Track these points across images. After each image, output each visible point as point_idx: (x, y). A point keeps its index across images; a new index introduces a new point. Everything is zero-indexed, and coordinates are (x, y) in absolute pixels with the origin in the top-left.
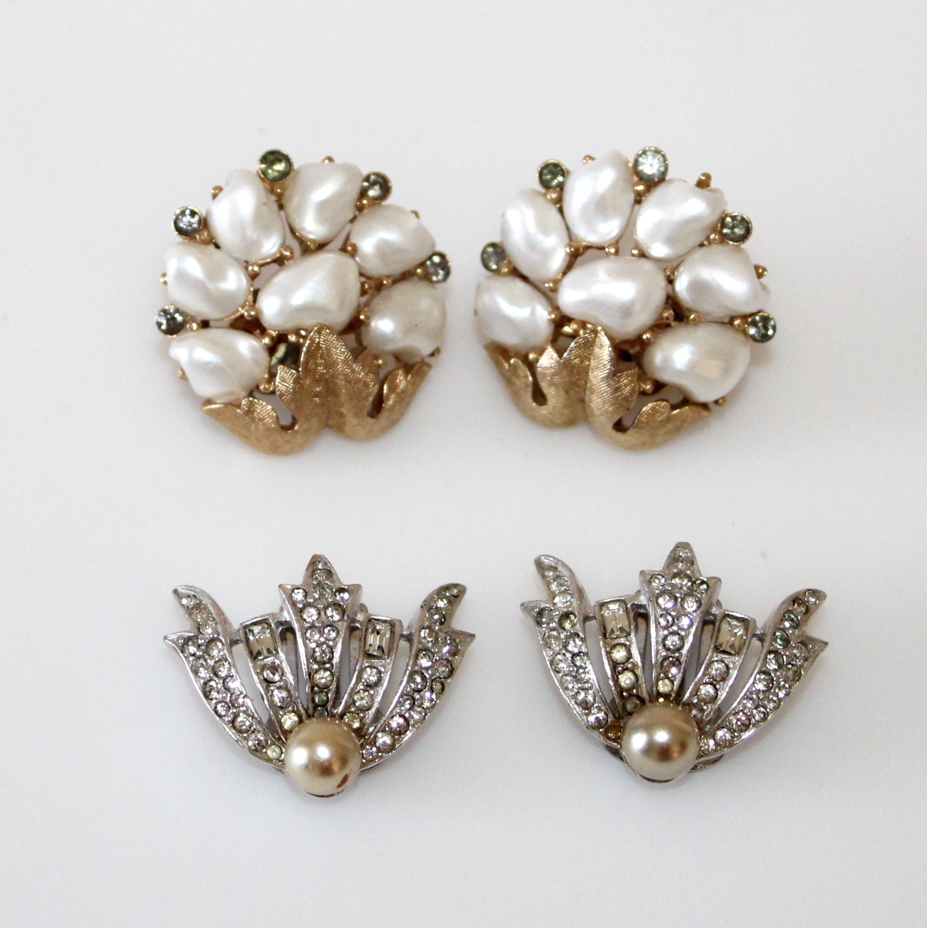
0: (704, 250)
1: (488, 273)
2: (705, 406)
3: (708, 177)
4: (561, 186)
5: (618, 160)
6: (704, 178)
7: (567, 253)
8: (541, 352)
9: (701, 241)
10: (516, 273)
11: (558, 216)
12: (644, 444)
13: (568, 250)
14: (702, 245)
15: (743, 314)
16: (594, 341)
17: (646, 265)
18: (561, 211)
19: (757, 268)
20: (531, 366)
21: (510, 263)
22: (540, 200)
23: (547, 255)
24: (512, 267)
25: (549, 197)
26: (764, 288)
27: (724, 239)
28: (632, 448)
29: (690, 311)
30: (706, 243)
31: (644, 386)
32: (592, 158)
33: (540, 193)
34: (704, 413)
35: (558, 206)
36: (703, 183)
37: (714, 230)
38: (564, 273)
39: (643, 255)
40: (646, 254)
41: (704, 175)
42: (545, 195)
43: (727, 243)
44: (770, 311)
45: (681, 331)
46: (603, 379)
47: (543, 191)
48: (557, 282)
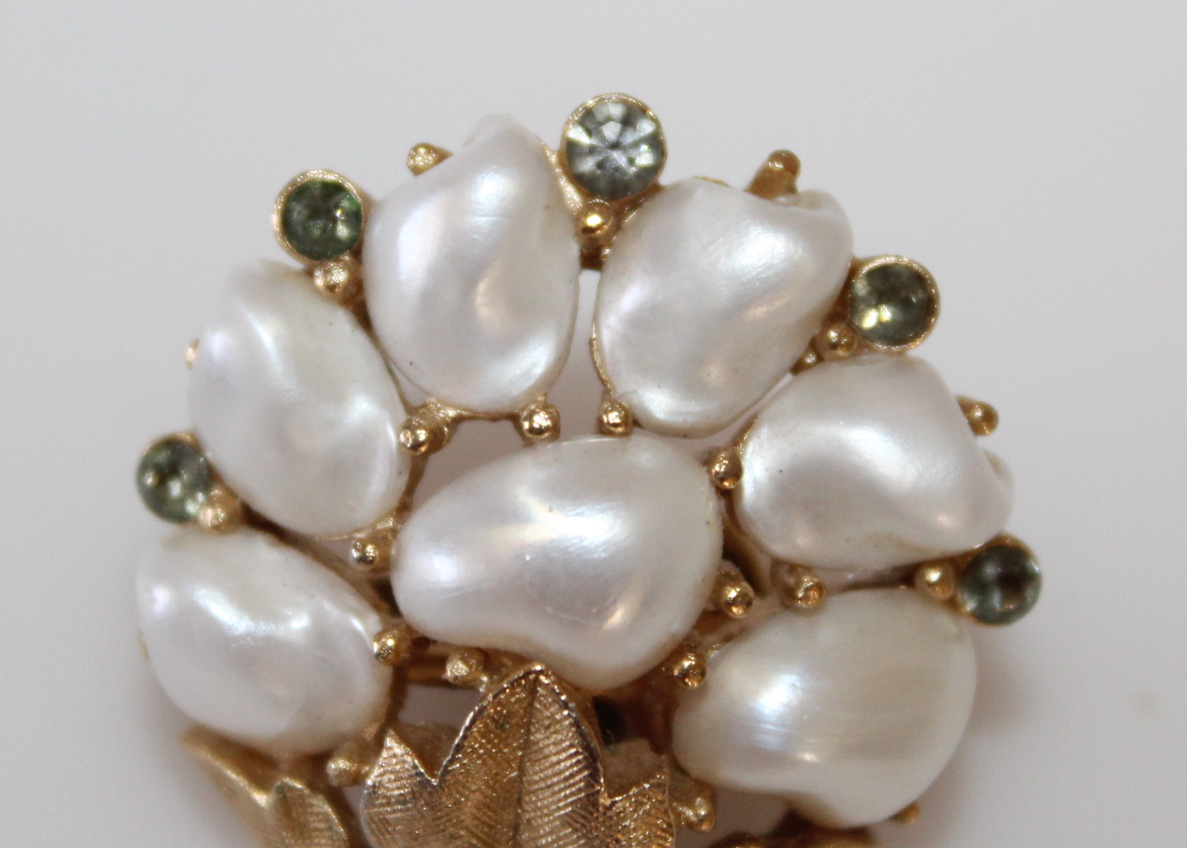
0: (805, 378)
2: (864, 835)
3: (790, 164)
4: (354, 248)
5: (516, 150)
6: (779, 166)
7: (401, 445)
8: (369, 750)
9: (796, 356)
10: (252, 520)
11: (360, 336)
13: (406, 437)
14: (798, 368)
15: (947, 552)
16: (529, 708)
18: (364, 319)
19: (966, 405)
21: (231, 493)
22: (294, 292)
24: (237, 505)
25: (319, 282)
30: (810, 358)
31: (690, 812)
32: (440, 155)
33: (288, 273)
35: (351, 305)
36: (776, 182)
37: (831, 319)
38: (404, 508)
39: (633, 423)
40: (642, 418)
41: (777, 156)
42: (309, 274)
43: (871, 350)
45: (777, 636)
46: (566, 820)
47: (296, 264)
48: (383, 540)
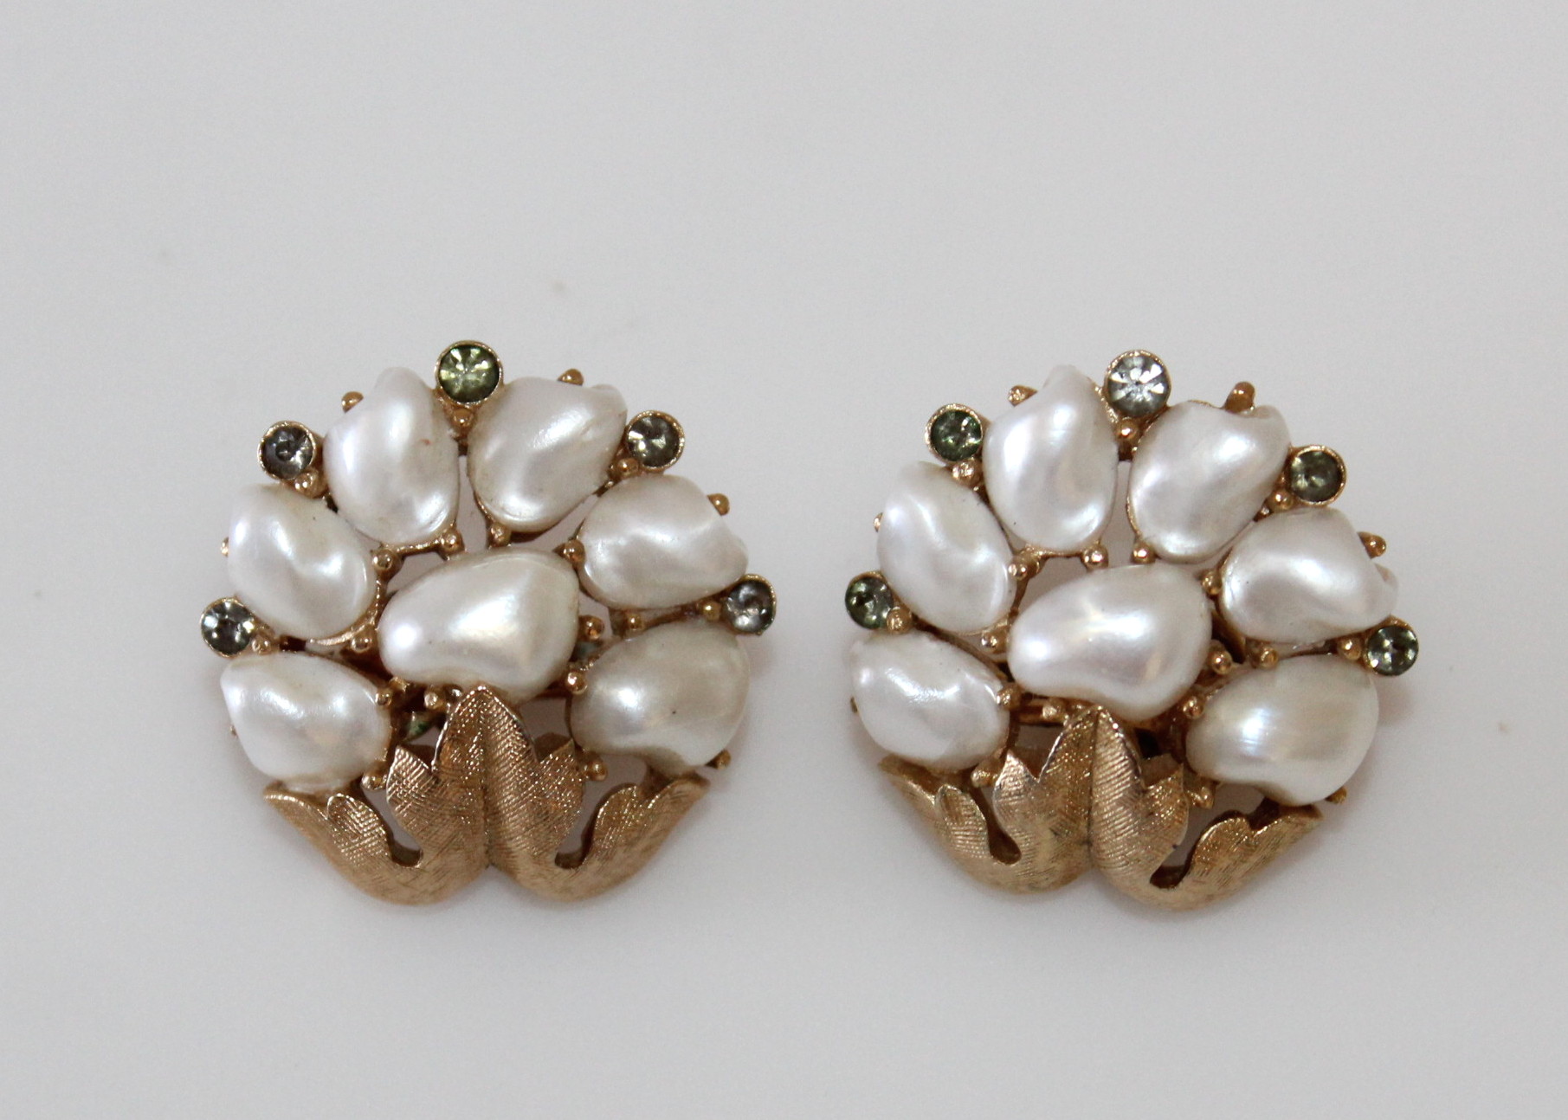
0: (1263, 524)
1: (866, 632)
2: (1309, 810)
3: (1249, 390)
4: (977, 453)
5: (1076, 387)
6: (1241, 392)
7: (1010, 575)
8: (997, 765)
9: (1257, 510)
10: (919, 625)
11: (982, 508)
12: (1210, 898)
13: (1013, 569)
14: (1258, 517)
15: (1357, 631)
16: (1094, 733)
17: (1164, 576)
18: (984, 497)
19: (1365, 539)
20: (980, 796)
21: (905, 608)
22: (942, 483)
23: (974, 586)
24: (909, 616)
25: (956, 474)
26: (1385, 574)
27: (1297, 497)
28: (1188, 909)
29: (1258, 643)
30: (1265, 512)
31: (1198, 797)
32: (1029, 393)
33: (938, 471)
34: (1310, 822)
35: (976, 489)
36: (1239, 403)
37: (1277, 488)
38: (1013, 614)
39: (1155, 556)
40: (1158, 551)
41: (1239, 386)
42: (949, 469)
43: (1304, 505)
44: (1402, 614)
45: (1249, 685)
46: (1120, 802)
47: (942, 464)
48: (1003, 633)
